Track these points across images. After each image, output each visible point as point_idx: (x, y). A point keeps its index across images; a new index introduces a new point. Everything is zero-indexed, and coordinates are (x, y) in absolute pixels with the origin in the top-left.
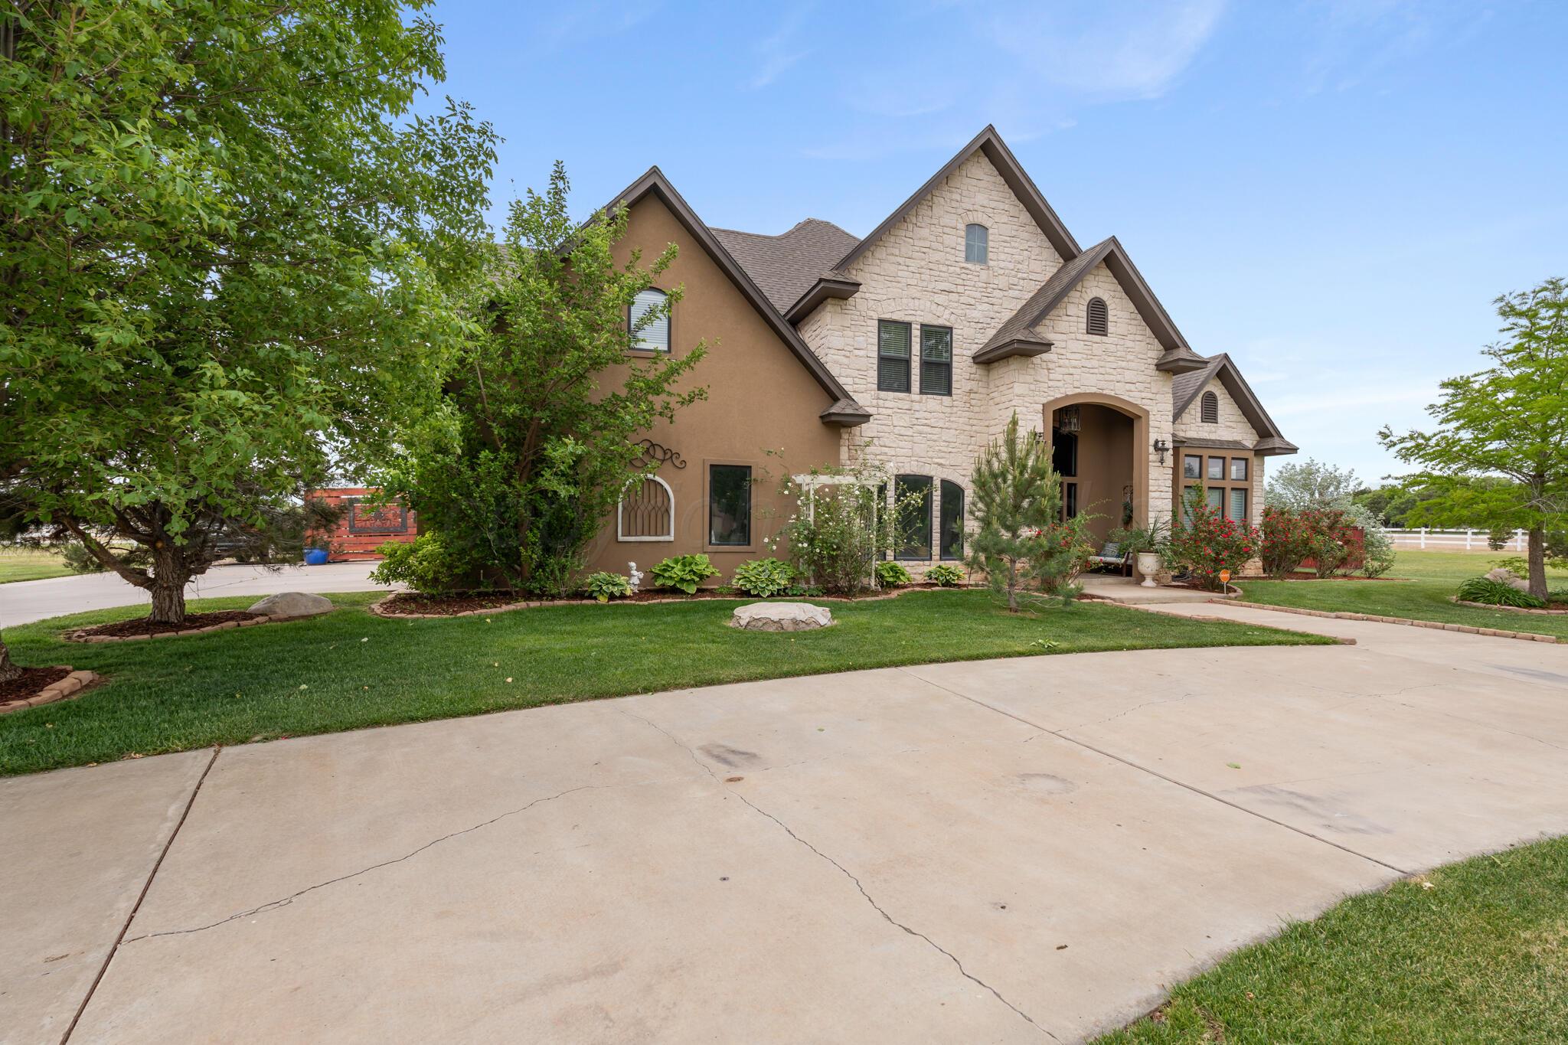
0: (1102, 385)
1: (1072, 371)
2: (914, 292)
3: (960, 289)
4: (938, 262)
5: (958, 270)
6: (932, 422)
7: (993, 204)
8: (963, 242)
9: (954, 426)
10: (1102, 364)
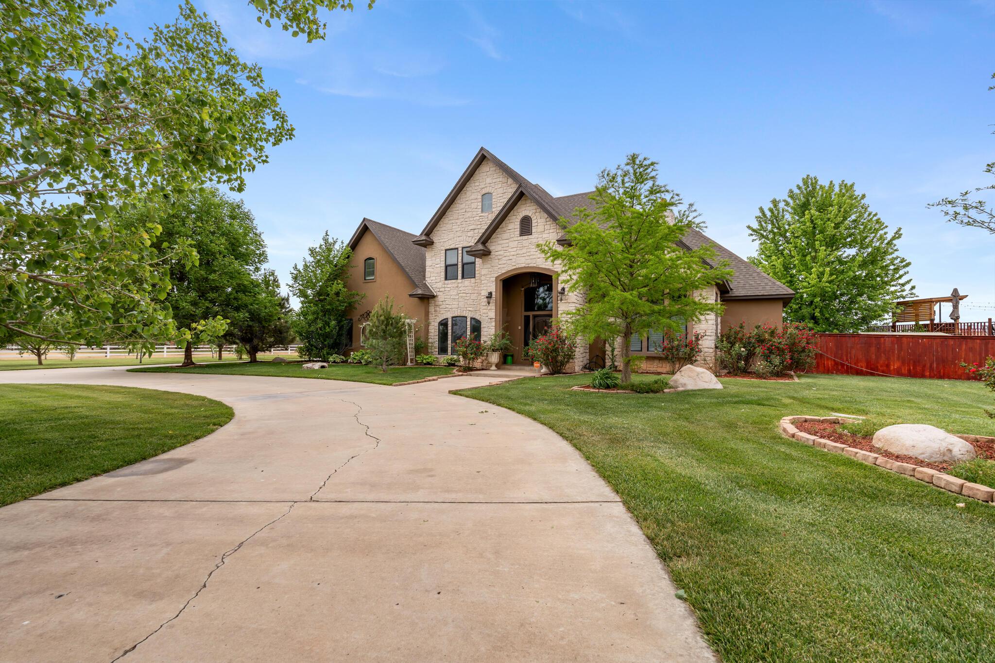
0: (529, 261)
1: (511, 257)
2: (459, 234)
3: (479, 227)
4: (469, 217)
5: (478, 218)
6: (467, 291)
7: (494, 181)
8: (480, 204)
9: (476, 292)
10: (528, 250)
